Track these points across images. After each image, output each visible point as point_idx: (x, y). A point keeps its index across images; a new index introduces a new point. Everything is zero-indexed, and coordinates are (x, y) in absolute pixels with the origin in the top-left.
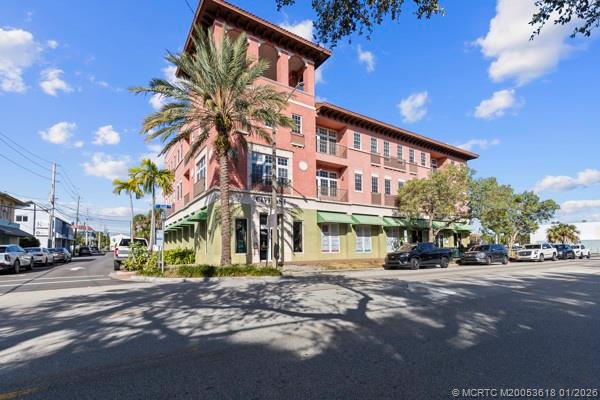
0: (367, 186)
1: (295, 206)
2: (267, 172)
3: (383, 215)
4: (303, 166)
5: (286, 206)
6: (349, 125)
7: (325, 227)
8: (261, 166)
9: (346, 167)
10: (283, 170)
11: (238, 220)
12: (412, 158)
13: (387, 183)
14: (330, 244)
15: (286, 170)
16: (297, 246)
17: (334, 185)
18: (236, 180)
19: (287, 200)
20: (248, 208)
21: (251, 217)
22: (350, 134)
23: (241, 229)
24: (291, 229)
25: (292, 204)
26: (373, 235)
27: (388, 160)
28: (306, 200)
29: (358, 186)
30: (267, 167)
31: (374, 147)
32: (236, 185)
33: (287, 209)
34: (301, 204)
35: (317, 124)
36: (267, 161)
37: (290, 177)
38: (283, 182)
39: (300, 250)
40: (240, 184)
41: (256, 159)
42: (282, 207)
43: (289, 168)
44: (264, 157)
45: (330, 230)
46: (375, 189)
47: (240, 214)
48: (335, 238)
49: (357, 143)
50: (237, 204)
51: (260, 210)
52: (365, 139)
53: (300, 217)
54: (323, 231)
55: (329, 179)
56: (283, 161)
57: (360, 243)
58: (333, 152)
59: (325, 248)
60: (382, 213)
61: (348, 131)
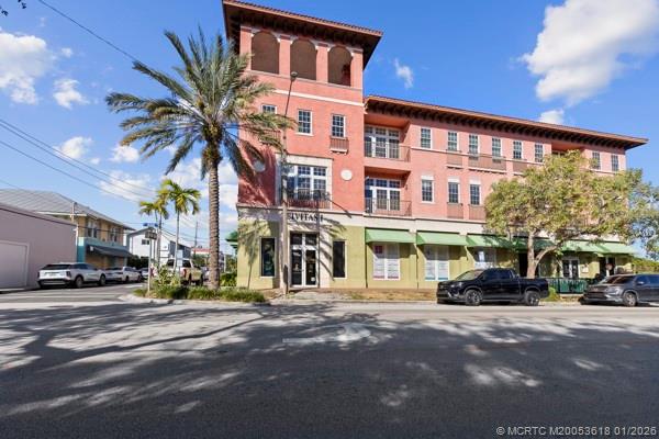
0: (440, 194)
1: (336, 224)
2: (299, 185)
3: (467, 231)
4: (347, 175)
5: (325, 223)
6: (413, 119)
7: (379, 248)
8: (293, 179)
9: (409, 172)
10: (320, 181)
11: (264, 241)
12: (517, 155)
13: (475, 190)
14: (386, 269)
15: (324, 182)
16: (338, 271)
17: (396, 196)
18: (263, 195)
19: (325, 216)
20: (275, 226)
21: (279, 237)
22: (415, 131)
23: (269, 250)
24: (329, 251)
25: (331, 221)
26: (451, 258)
27: (476, 158)
28: (349, 215)
29: (427, 195)
30: (299, 179)
31: (452, 144)
32: (263, 201)
33: (324, 226)
34: (344, 220)
35: (366, 123)
36: (300, 172)
37: (329, 189)
38: (320, 195)
39: (343, 276)
40: (267, 200)
41: (287, 171)
42: (318, 225)
43: (328, 178)
44: (296, 167)
45: (385, 252)
46: (453, 198)
47: (267, 233)
48: (392, 261)
49: (425, 141)
50: (263, 222)
51: (290, 228)
52: (439, 135)
53: (340, 236)
54: (376, 252)
55: (388, 189)
56: (321, 171)
57: (431, 269)
58: (394, 155)
59: (379, 273)
60: (464, 229)
61: (411, 126)
